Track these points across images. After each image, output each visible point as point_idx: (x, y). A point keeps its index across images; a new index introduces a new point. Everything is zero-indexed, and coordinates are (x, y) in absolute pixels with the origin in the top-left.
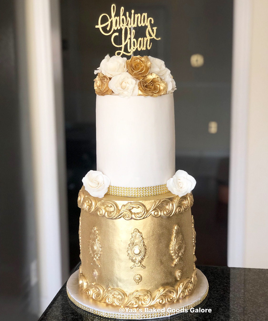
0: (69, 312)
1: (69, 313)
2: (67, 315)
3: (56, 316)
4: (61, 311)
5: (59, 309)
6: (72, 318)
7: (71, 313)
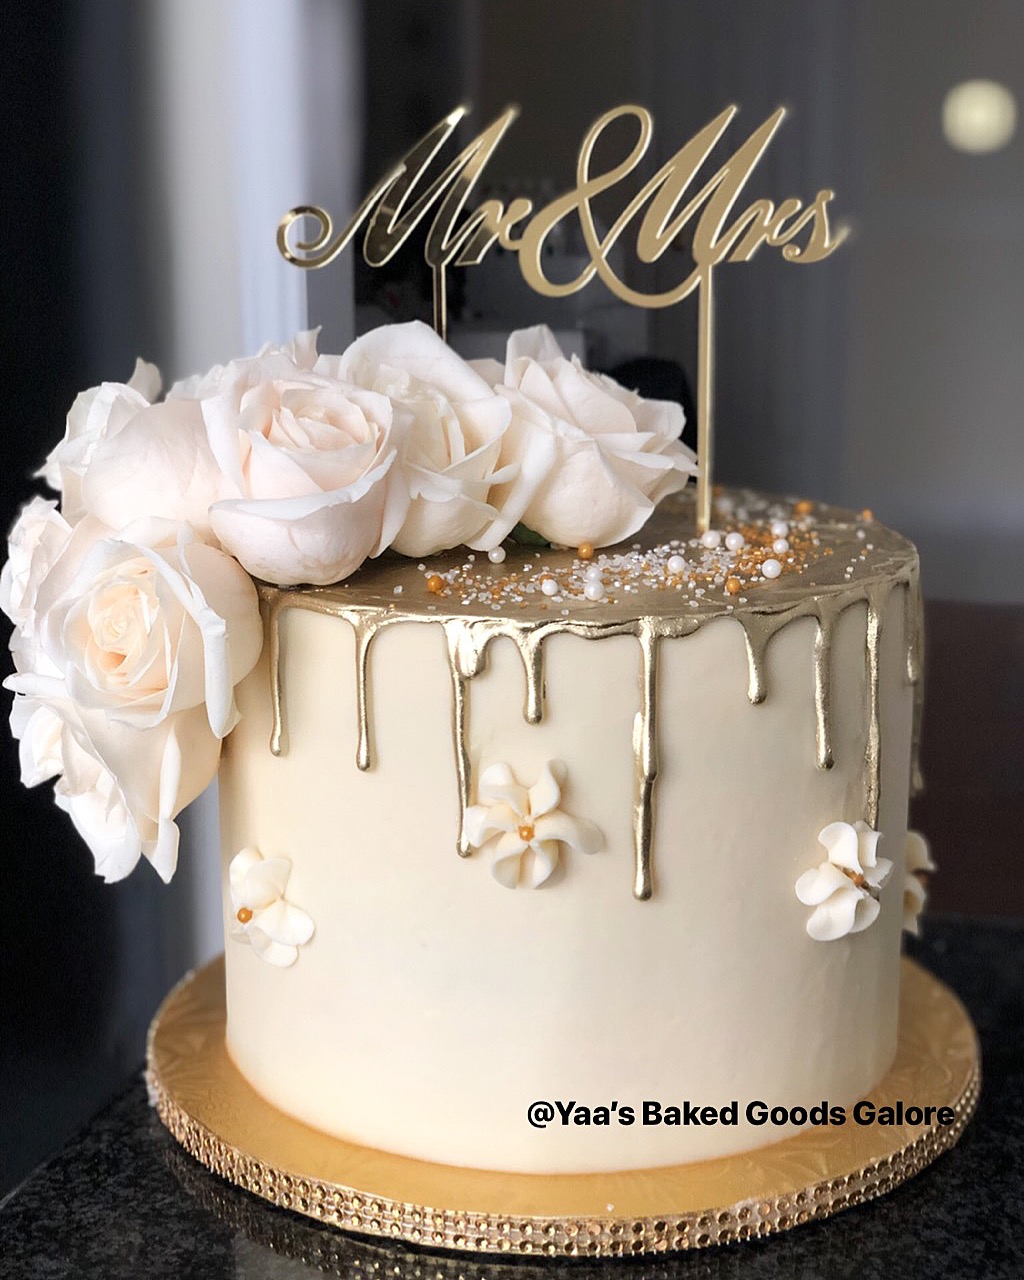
0: (172, 1205)
1: (174, 1211)
2: (149, 1231)
3: (78, 1228)
4: (123, 1193)
5: (110, 1181)
6: (187, 1251)
7: (182, 1217)
